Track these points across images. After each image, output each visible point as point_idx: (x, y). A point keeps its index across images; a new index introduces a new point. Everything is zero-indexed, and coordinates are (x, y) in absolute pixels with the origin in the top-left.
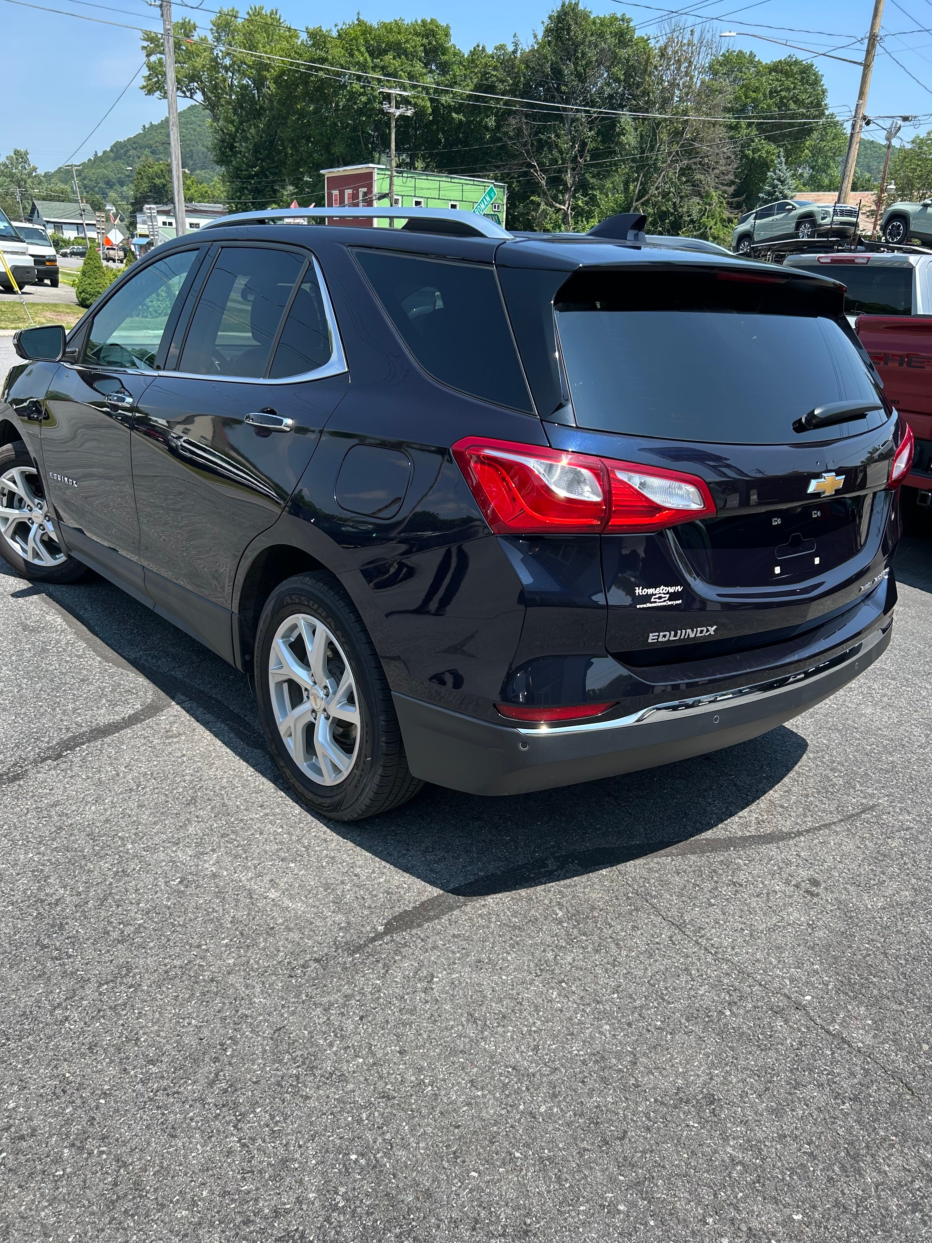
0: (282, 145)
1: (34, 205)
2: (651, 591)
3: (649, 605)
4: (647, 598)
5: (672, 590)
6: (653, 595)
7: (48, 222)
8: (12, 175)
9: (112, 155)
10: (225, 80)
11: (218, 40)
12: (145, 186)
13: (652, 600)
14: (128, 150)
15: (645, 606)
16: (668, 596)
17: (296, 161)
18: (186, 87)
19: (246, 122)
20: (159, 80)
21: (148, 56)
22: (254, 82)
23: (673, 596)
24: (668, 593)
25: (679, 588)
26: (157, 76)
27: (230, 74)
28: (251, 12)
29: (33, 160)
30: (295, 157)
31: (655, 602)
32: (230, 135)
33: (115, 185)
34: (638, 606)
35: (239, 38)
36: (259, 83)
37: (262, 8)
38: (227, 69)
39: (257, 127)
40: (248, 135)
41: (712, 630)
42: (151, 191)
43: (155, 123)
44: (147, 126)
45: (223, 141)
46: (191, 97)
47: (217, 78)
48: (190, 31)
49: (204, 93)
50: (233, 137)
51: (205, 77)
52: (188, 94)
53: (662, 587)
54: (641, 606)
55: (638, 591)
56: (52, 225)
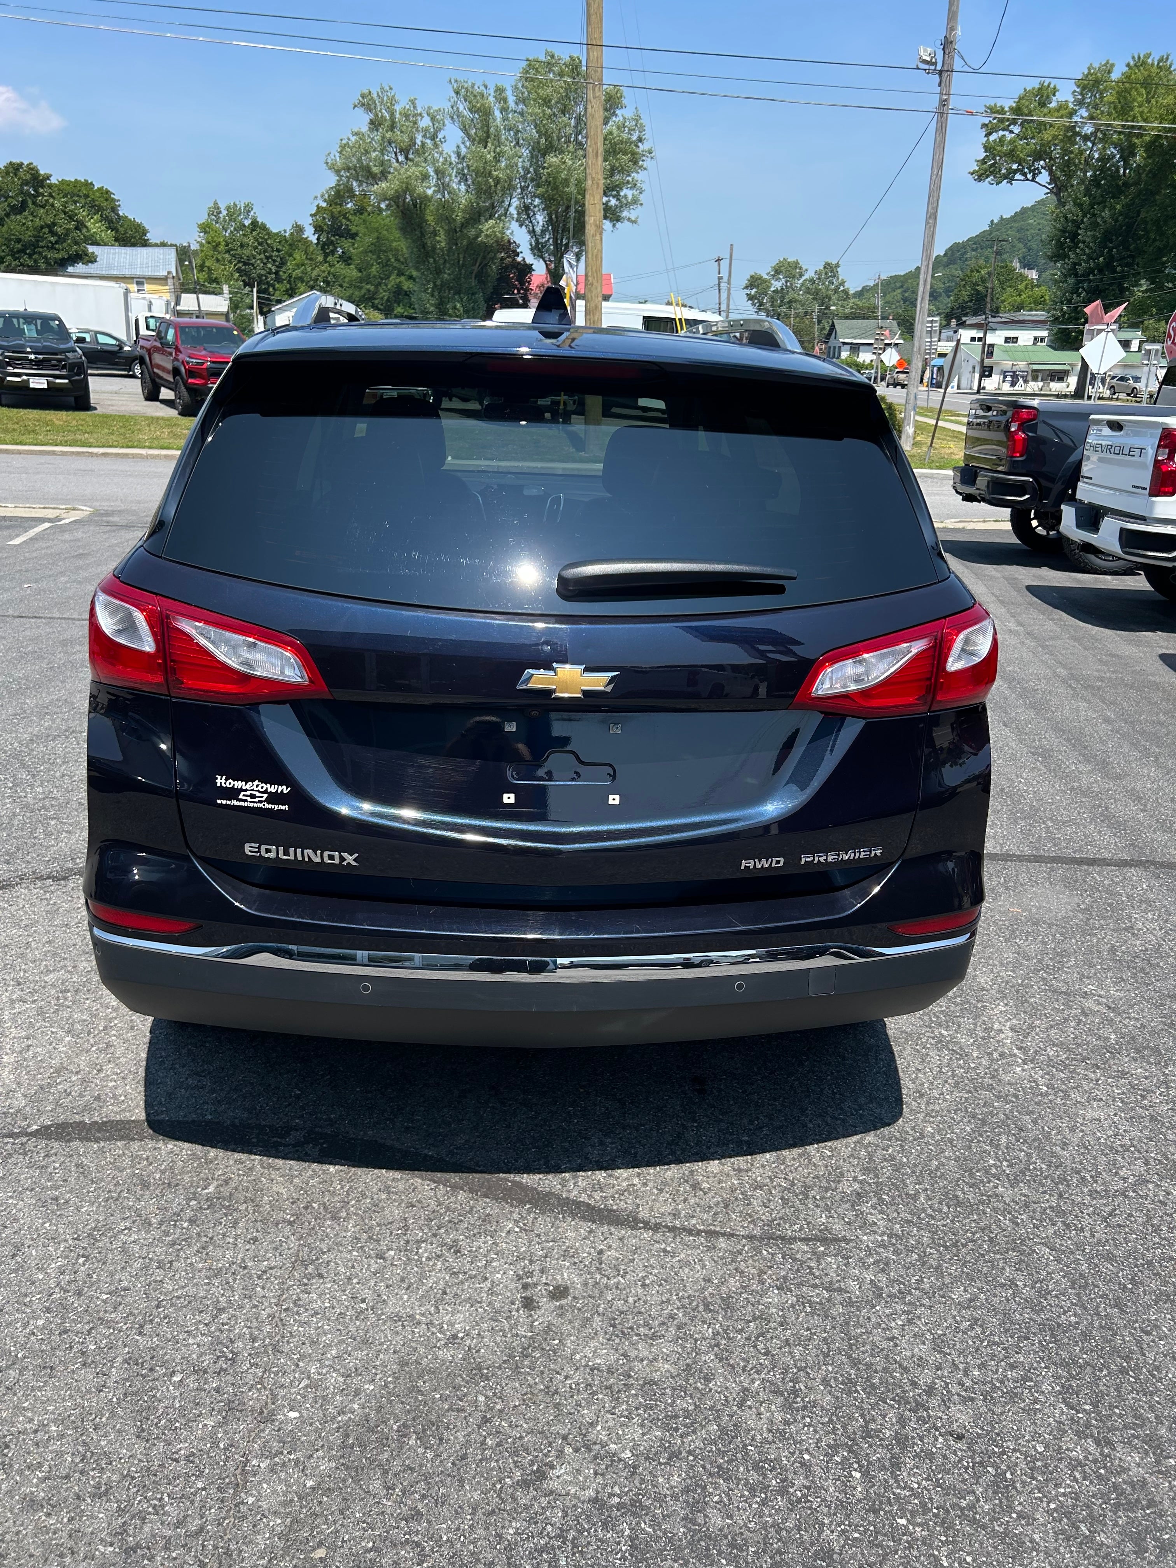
0: (1145, 230)
1: (833, 325)
2: (238, 784)
3: (234, 802)
4: (234, 793)
5: (272, 789)
6: (241, 790)
7: (844, 343)
8: (817, 292)
9: (945, 259)
10: (1081, 152)
11: (1081, 103)
12: (965, 295)
13: (241, 797)
14: (965, 253)
15: (229, 802)
16: (265, 796)
17: (1159, 248)
18: (1029, 168)
19: (1099, 204)
20: (995, 163)
21: (988, 135)
22: (1121, 151)
23: (273, 798)
24: (266, 792)
25: (285, 789)
26: (994, 158)
27: (1090, 144)
28: (1132, 63)
29: (842, 273)
30: (1157, 243)
31: (245, 801)
32: (1073, 221)
33: (940, 295)
34: (219, 801)
35: (1109, 97)
36: (1127, 153)
37: (1149, 55)
38: (1086, 138)
39: (1112, 208)
40: (1099, 220)
41: (350, 859)
42: (971, 301)
43: (1007, 216)
44: (996, 221)
45: (1064, 231)
46: (1033, 180)
47: (1072, 152)
48: (1048, 97)
49: (1051, 173)
50: (1077, 225)
51: (1057, 152)
52: (1029, 176)
53: (256, 783)
54: (224, 802)
55: (220, 781)
56: (848, 347)
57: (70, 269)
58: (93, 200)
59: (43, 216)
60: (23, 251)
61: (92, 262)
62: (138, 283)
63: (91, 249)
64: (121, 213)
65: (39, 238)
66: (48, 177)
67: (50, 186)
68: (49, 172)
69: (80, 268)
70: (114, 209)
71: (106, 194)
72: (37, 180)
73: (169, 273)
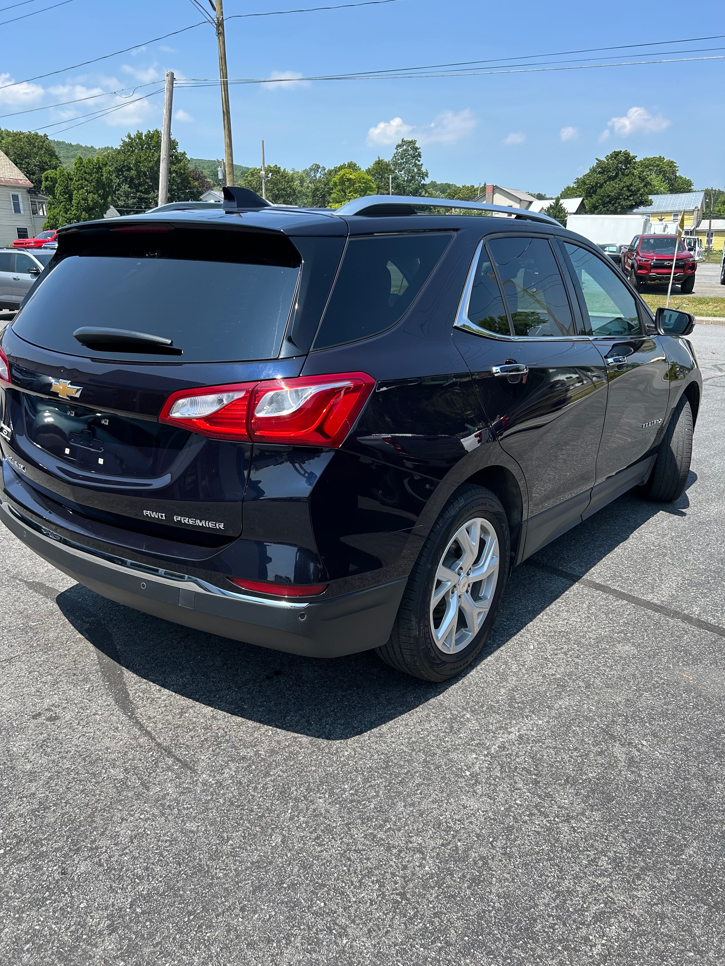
57: (635, 210)
58: (662, 168)
59: (627, 181)
60: (609, 202)
61: (649, 205)
62: (675, 215)
63: (650, 197)
64: (678, 175)
65: (620, 194)
66: (634, 157)
67: (635, 163)
68: (635, 155)
69: (642, 209)
70: (674, 172)
71: (671, 164)
72: (628, 160)
73: (696, 208)
